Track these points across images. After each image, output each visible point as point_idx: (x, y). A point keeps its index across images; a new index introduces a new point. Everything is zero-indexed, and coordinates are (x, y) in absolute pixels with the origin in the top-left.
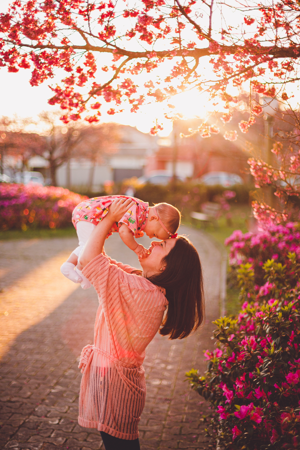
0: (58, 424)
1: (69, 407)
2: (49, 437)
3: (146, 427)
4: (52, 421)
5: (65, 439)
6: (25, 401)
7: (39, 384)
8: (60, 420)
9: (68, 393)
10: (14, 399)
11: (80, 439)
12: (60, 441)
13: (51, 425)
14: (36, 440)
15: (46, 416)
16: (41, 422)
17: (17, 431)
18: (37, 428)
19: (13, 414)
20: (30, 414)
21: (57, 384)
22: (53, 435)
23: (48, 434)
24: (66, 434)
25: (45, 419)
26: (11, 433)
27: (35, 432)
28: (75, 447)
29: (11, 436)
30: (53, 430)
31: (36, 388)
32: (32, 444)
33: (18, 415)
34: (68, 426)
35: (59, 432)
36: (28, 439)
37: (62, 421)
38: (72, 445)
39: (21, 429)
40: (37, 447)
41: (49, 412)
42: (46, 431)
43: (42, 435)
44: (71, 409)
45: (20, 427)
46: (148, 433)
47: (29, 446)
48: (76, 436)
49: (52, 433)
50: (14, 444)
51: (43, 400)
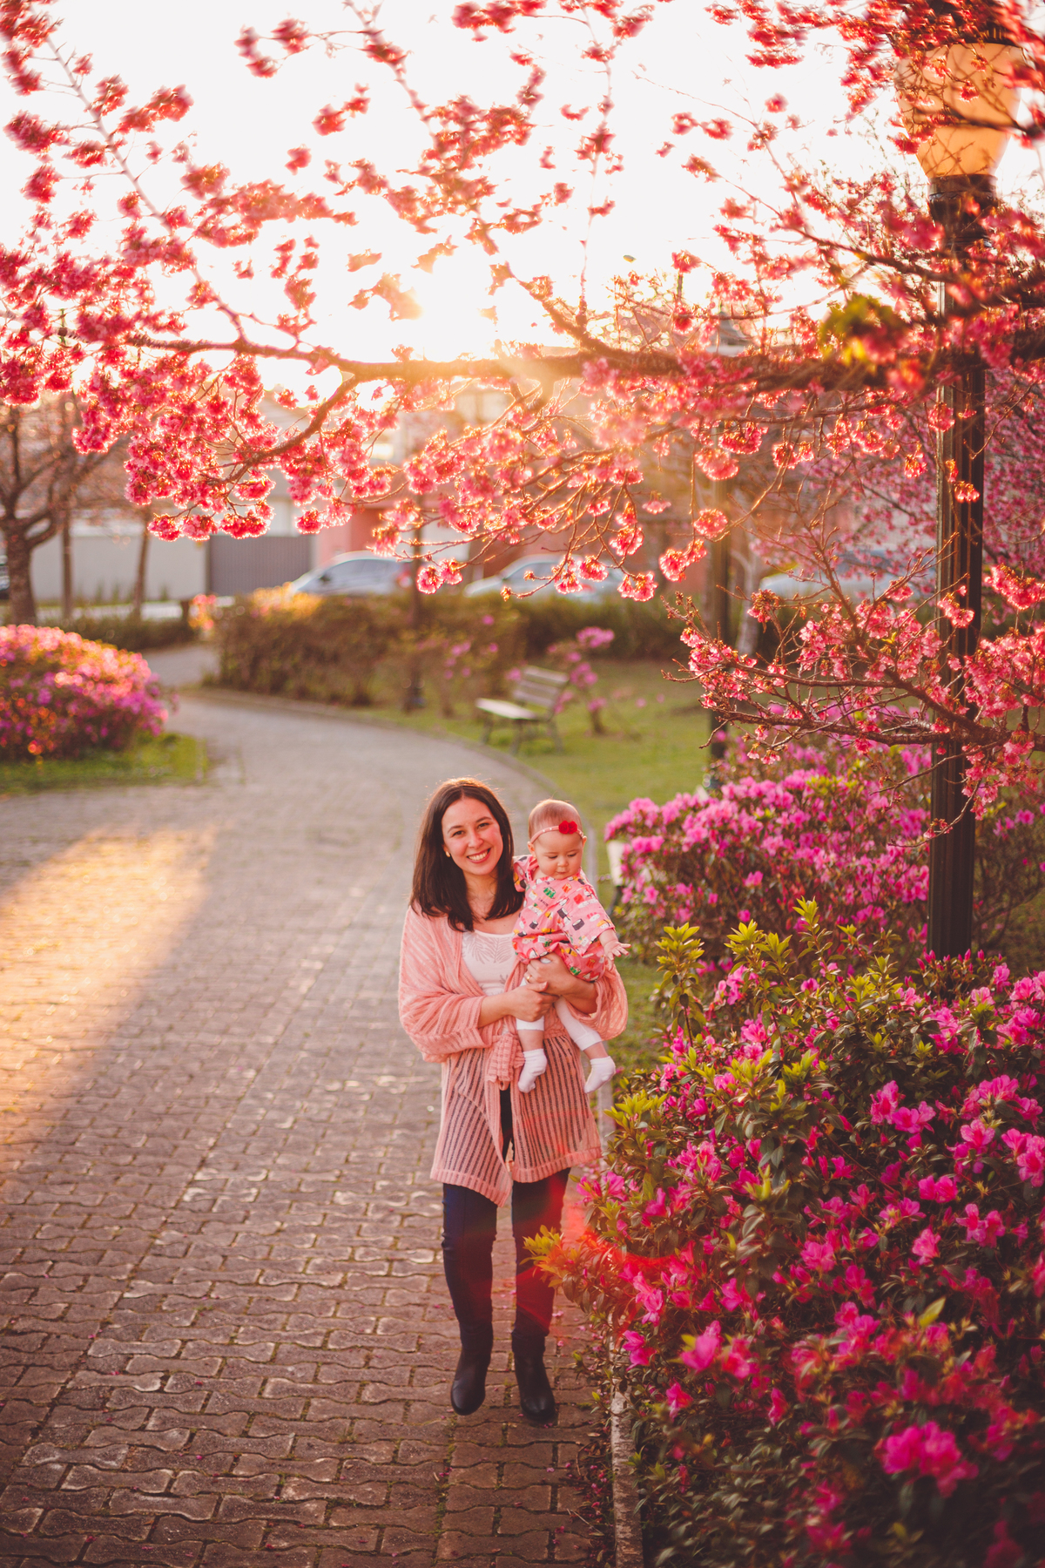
0: (160, 1391)
1: (184, 1342)
2: (143, 1429)
3: (409, 1389)
4: (145, 1385)
5: (188, 1433)
6: (53, 1327)
7: (86, 1277)
8: (165, 1379)
9: (172, 1299)
10: (20, 1325)
11: (228, 1432)
12: (174, 1441)
13: (140, 1396)
14: (106, 1438)
15: (124, 1372)
16: (112, 1388)
17: (47, 1417)
18: (103, 1407)
19: (27, 1367)
20: (76, 1366)
21: (136, 1273)
22: (151, 1424)
23: (140, 1421)
24: (188, 1418)
25: (121, 1377)
26: (32, 1423)
27: (99, 1416)
28: (220, 1455)
29: (34, 1432)
30: (151, 1410)
31: (80, 1288)
32: (98, 1452)
33: (41, 1372)
34: (191, 1396)
35: (168, 1414)
36: (83, 1439)
37: (171, 1381)
38: (211, 1449)
39: (56, 1410)
40: (113, 1458)
41: (129, 1358)
42: (128, 1412)
43: (120, 1424)
44: (190, 1345)
45: (53, 1405)
46: (415, 1406)
47: (90, 1457)
48: (218, 1422)
49: (147, 1419)
50: (46, 1455)
51: (105, 1324)
